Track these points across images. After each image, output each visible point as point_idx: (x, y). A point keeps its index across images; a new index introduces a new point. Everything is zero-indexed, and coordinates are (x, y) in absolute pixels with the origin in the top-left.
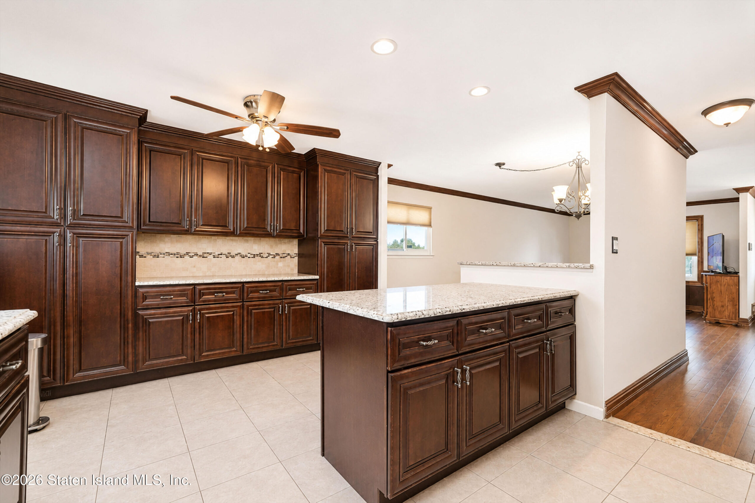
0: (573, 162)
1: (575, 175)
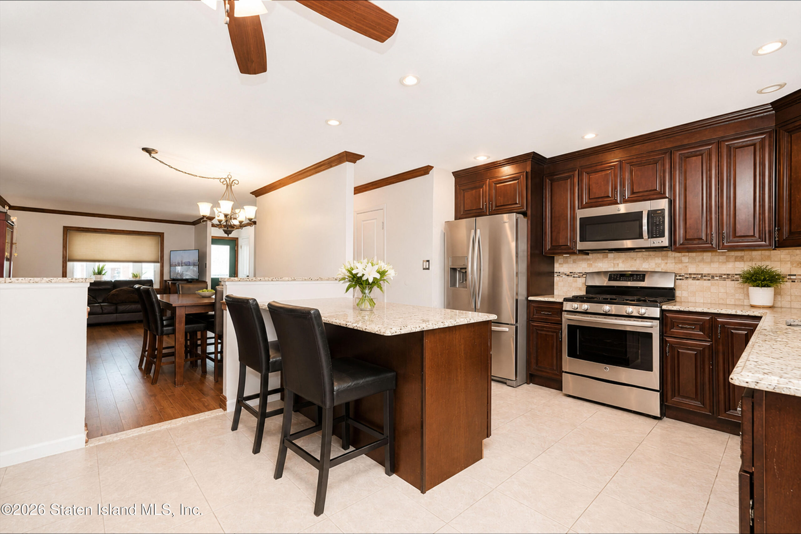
0: (225, 179)
1: (225, 193)
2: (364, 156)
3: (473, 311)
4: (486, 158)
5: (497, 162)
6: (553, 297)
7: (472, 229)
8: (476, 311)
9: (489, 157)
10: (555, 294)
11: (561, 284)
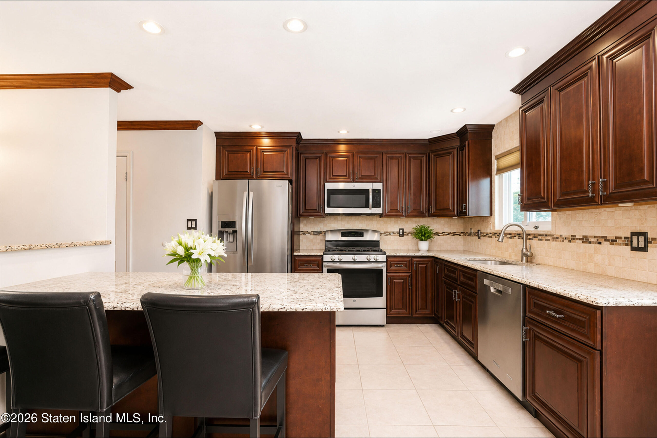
2: (133, 88)
3: (246, 272)
4: (260, 127)
5: (260, 133)
6: (299, 252)
7: (245, 191)
8: (248, 272)
9: (262, 127)
10: (301, 249)
11: (304, 240)
